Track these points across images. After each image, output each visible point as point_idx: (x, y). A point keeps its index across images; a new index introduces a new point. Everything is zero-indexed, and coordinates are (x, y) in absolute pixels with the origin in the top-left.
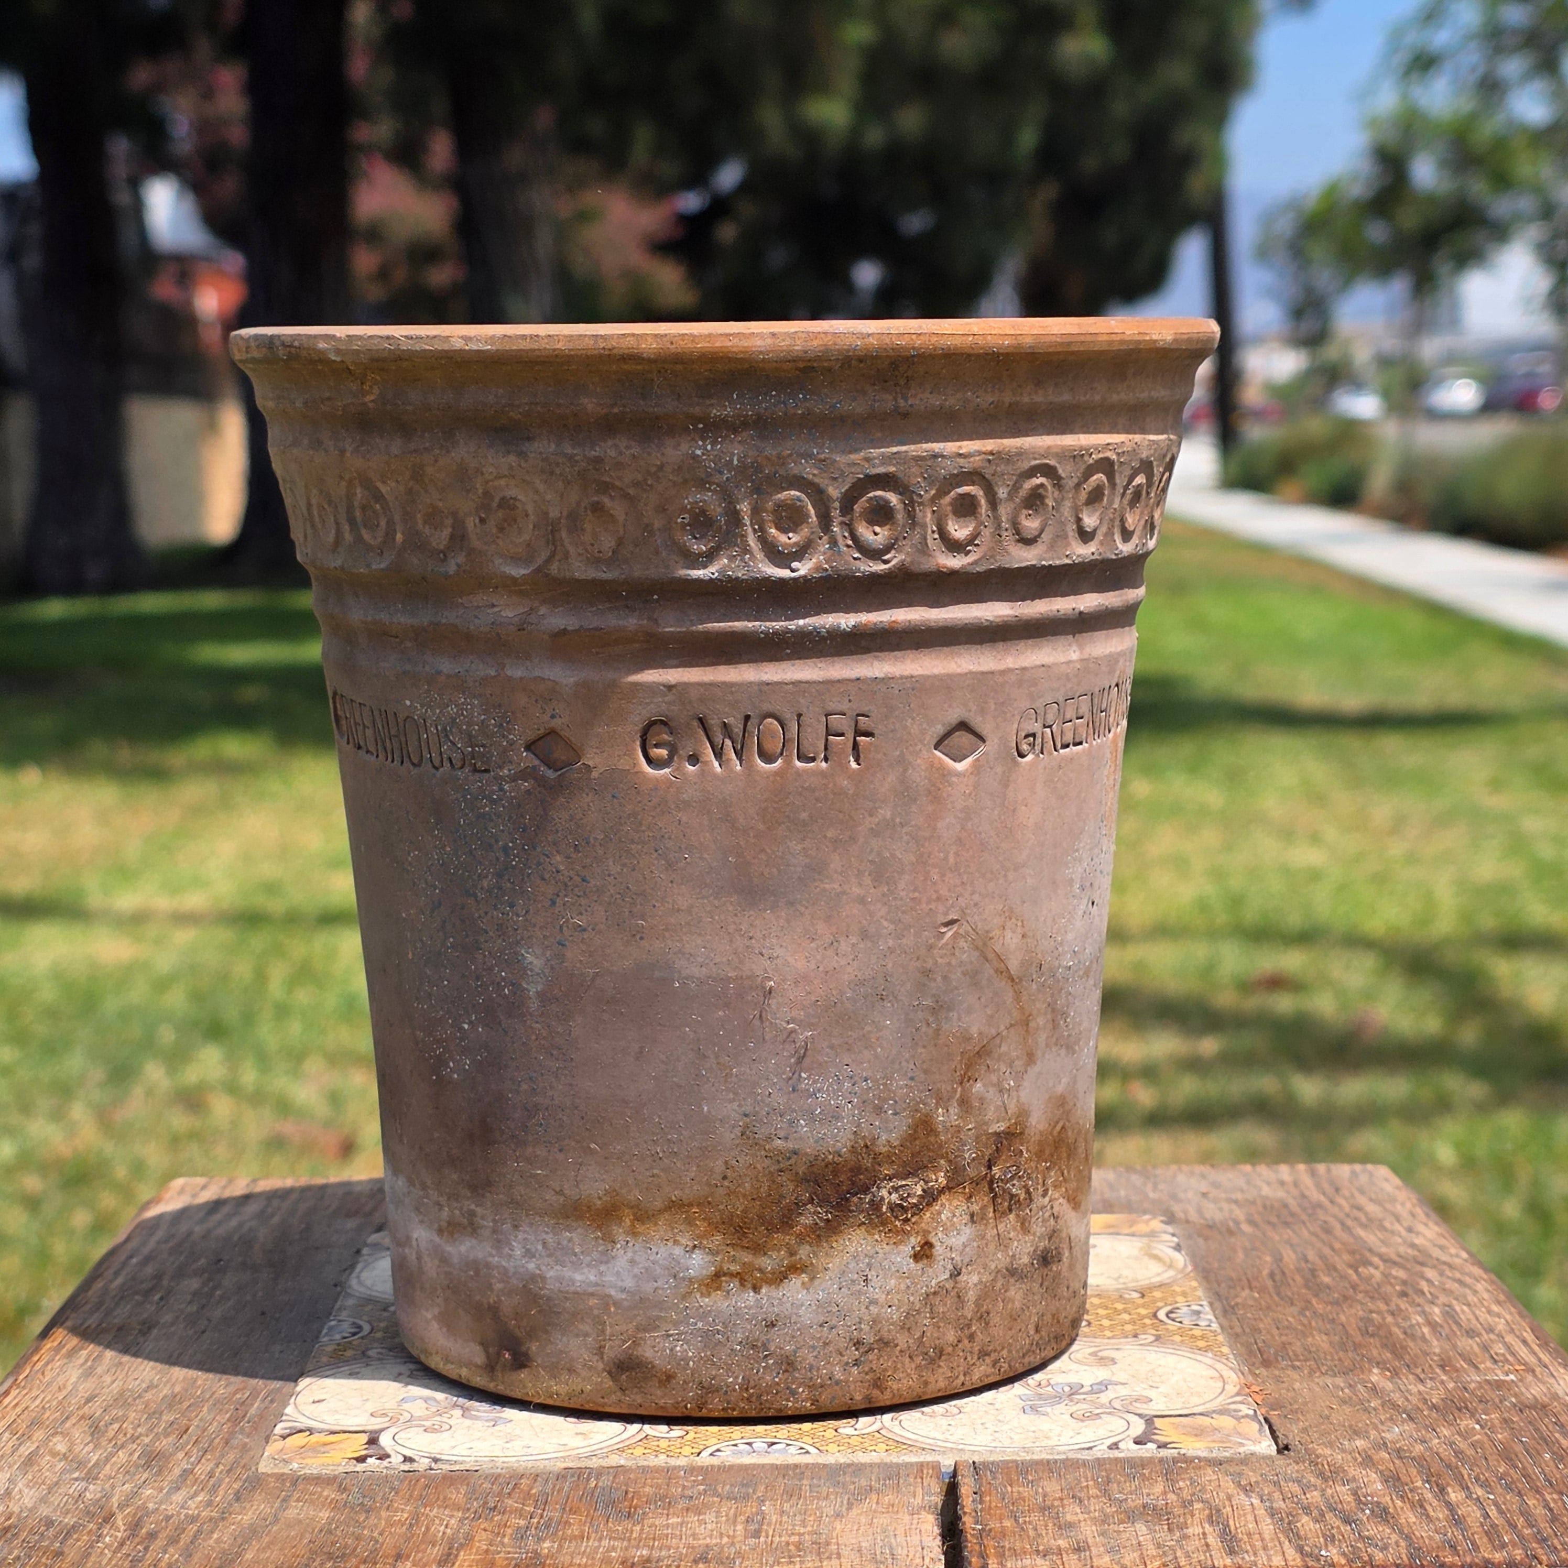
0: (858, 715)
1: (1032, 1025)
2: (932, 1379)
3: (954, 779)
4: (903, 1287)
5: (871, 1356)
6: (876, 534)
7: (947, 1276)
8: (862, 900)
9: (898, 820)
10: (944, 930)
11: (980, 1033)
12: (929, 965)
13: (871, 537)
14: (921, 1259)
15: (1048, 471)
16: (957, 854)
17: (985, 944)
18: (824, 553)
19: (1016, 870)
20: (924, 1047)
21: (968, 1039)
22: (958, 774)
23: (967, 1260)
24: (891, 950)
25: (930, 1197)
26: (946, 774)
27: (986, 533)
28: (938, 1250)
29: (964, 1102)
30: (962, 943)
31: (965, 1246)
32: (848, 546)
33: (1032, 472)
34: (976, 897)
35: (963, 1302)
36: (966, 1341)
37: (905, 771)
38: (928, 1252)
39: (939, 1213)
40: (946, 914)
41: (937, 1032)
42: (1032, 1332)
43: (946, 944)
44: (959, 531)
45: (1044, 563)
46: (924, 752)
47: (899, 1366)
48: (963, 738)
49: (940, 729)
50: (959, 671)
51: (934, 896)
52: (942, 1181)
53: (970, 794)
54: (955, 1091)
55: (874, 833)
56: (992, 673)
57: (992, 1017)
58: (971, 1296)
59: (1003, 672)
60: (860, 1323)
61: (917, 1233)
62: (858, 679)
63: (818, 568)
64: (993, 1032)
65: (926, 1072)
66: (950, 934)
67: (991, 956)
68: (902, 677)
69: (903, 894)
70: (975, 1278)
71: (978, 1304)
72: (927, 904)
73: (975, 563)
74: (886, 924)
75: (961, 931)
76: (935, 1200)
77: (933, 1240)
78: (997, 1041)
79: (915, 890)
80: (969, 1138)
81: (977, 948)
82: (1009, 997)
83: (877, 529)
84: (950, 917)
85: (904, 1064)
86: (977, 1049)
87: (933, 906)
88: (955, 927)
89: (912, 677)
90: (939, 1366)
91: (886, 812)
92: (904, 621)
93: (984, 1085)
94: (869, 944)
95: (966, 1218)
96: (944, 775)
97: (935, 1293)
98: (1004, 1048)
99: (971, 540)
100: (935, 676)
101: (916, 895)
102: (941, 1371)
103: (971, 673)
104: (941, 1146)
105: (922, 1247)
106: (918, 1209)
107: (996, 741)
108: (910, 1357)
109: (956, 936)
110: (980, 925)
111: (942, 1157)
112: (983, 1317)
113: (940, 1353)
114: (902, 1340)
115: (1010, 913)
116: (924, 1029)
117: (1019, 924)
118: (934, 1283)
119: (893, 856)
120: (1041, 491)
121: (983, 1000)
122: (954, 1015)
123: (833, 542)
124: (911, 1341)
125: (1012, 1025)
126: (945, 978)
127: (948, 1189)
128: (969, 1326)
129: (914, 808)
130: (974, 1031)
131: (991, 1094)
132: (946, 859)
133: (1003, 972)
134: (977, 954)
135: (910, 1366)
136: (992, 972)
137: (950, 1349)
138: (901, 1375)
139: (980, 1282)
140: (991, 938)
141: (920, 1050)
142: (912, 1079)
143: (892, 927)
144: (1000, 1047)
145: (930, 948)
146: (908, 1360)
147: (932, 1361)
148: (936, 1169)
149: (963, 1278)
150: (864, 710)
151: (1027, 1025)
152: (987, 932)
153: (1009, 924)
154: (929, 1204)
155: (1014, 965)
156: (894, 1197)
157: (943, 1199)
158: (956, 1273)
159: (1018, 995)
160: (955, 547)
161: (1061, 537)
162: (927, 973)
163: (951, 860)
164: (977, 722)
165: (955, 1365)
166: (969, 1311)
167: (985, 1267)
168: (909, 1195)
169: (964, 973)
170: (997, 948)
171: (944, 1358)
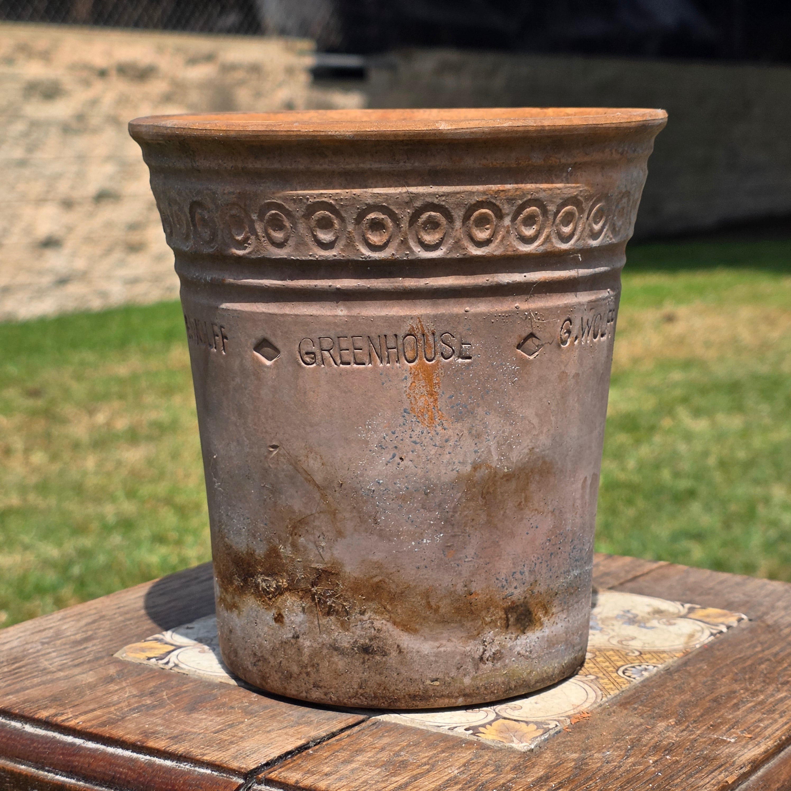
0: (221, 327)
1: (339, 516)
2: (288, 687)
3: (266, 369)
4: (270, 633)
5: (260, 663)
7: (292, 636)
8: (236, 424)
10: (271, 449)
11: (300, 511)
12: (266, 466)
14: (278, 621)
16: (273, 410)
17: (296, 463)
19: (311, 426)
20: (270, 510)
21: (294, 512)
22: (267, 367)
23: (303, 631)
24: (249, 454)
25: (280, 591)
28: (286, 620)
29: (295, 546)
30: (282, 459)
31: (301, 623)
32: (198, 237)
34: (285, 436)
35: (301, 653)
36: (304, 675)
37: (242, 360)
38: (281, 619)
39: (286, 601)
40: (271, 441)
41: (275, 503)
43: (273, 457)
45: (292, 257)
46: (249, 352)
47: (271, 673)
48: (269, 348)
49: (255, 341)
50: (258, 311)
51: (264, 430)
52: (286, 584)
53: (275, 379)
54: (288, 538)
56: (276, 315)
57: (306, 504)
58: (306, 652)
59: (283, 315)
60: (255, 644)
61: (277, 608)
64: (308, 512)
65: (272, 523)
66: (275, 452)
67: (301, 470)
68: (233, 310)
69: (251, 425)
70: (308, 643)
71: (311, 657)
72: (261, 433)
73: (250, 253)
74: (245, 439)
75: (281, 452)
76: (281, 594)
77: (284, 614)
78: (312, 518)
79: (255, 424)
80: (299, 565)
81: (291, 464)
82: (317, 496)
83: (206, 230)
84: (274, 443)
85: (260, 515)
86: (299, 519)
87: (265, 435)
88: (276, 449)
89: (236, 310)
90: (291, 682)
93: (306, 541)
94: (241, 447)
95: (301, 609)
96: (260, 366)
97: (286, 643)
98: (317, 523)
99: (246, 240)
100: (246, 312)
101: (256, 427)
102: (291, 685)
103: (264, 313)
104: (285, 566)
105: (279, 616)
106: (275, 595)
107: (285, 352)
108: (276, 671)
109: (278, 454)
110: (291, 452)
111: (285, 571)
112: (315, 666)
113: (291, 676)
114: (272, 661)
115: (309, 449)
116: (268, 500)
117: (318, 457)
118: (285, 637)
119: (243, 404)
121: (300, 493)
122: (283, 497)
124: (275, 663)
125: (321, 512)
126: (275, 475)
127: (287, 589)
128: (306, 667)
129: (249, 381)
130: (296, 508)
131: (311, 546)
132: (267, 411)
133: (311, 481)
134: (291, 467)
135: (276, 676)
136: (303, 479)
137: (294, 676)
138: (273, 679)
139: (312, 646)
140: (300, 461)
141: (268, 511)
142: (266, 524)
143: (249, 441)
144: (314, 521)
145: (265, 457)
146: (274, 672)
147: (286, 678)
148: (284, 577)
149: (301, 640)
150: (222, 324)
151: (335, 515)
152: (297, 457)
153: (311, 455)
155: (318, 478)
156: (264, 584)
157: (286, 594)
158: (296, 637)
159: (324, 496)
161: (301, 244)
162: (266, 470)
163: (270, 413)
164: (273, 340)
165: (299, 685)
166: (305, 659)
167: (315, 640)
168: (270, 586)
169: (286, 476)
170: (305, 466)
171: (293, 679)
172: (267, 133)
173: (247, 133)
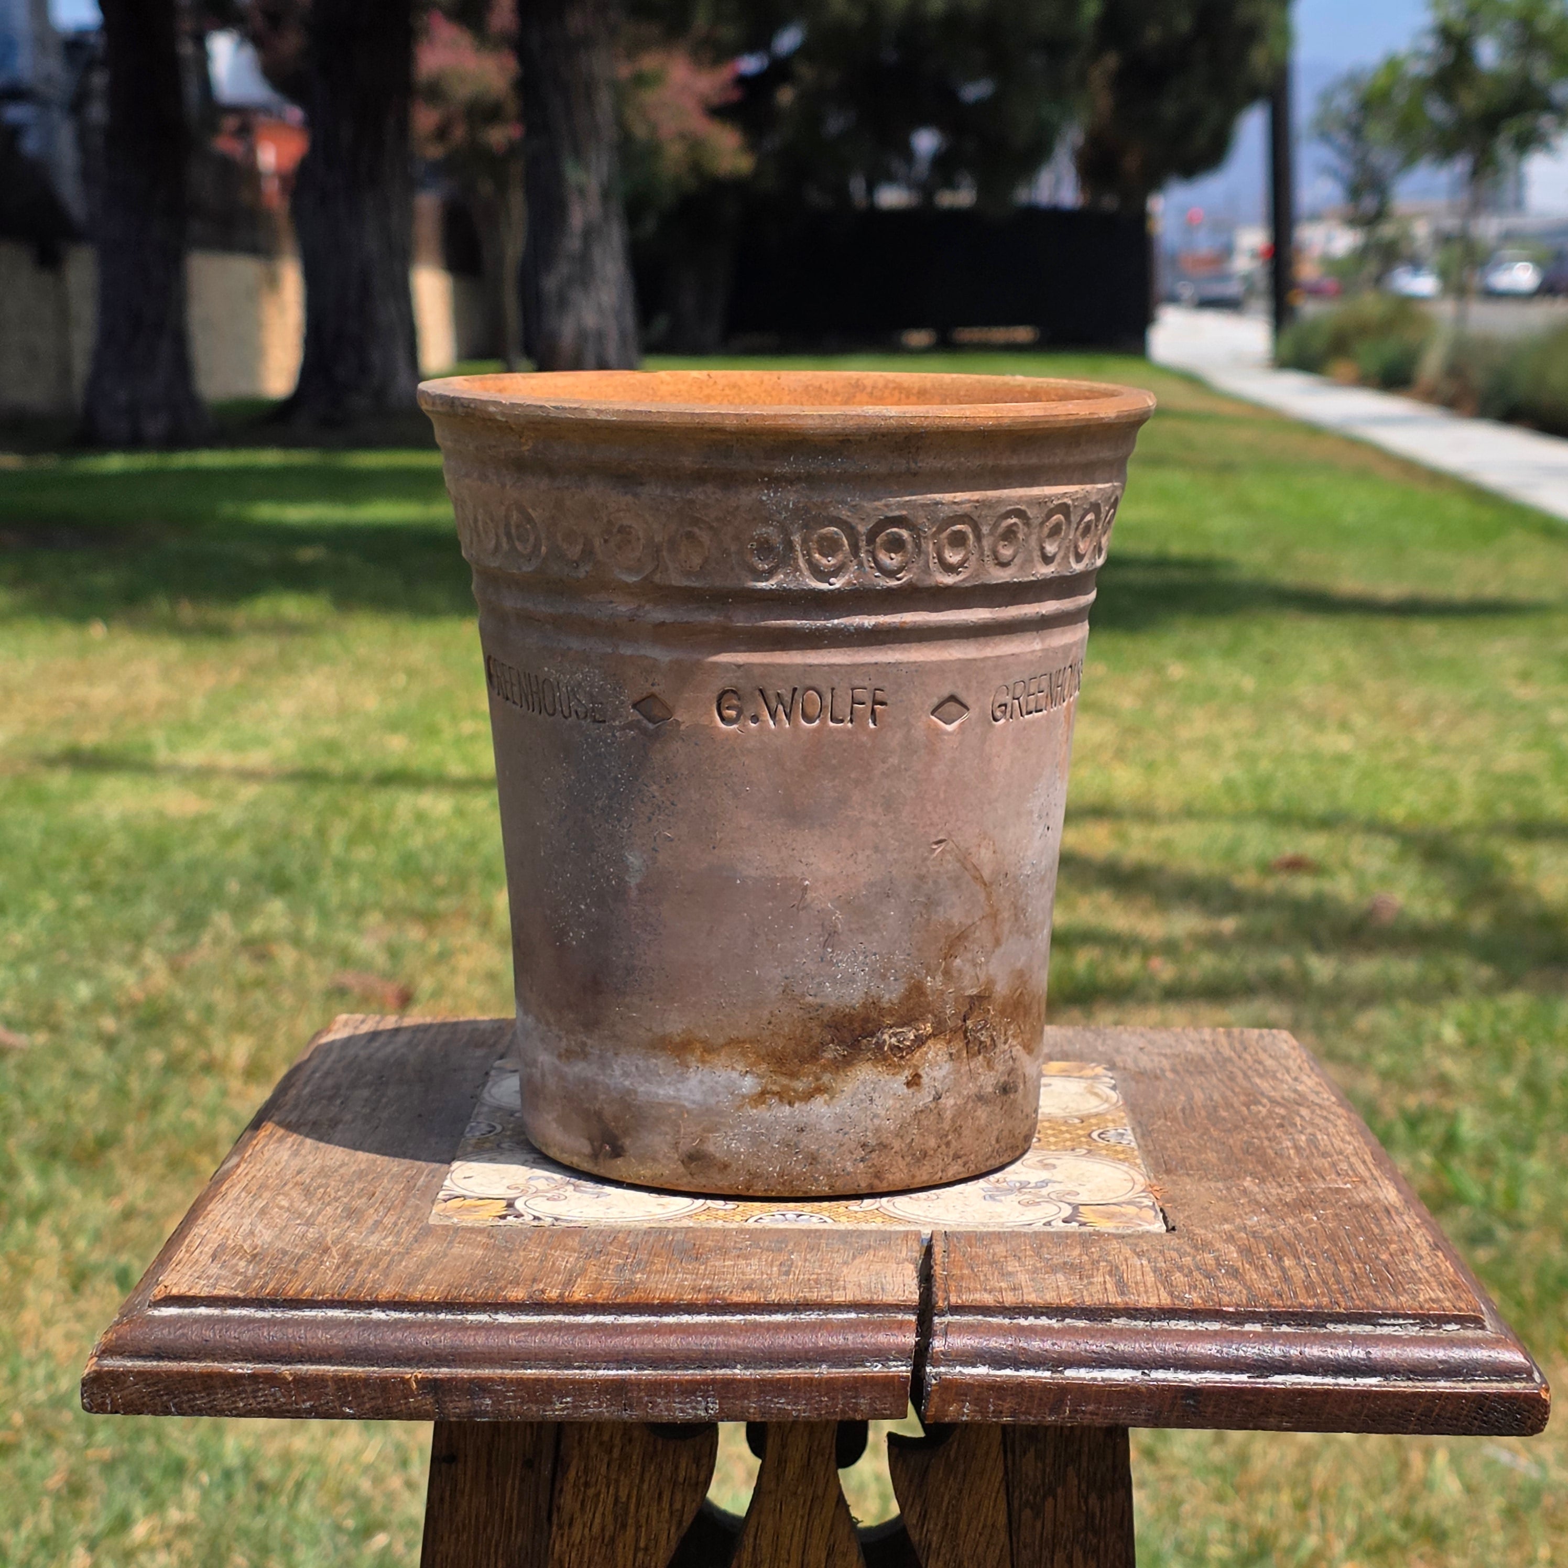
0: (876, 689)
1: (1000, 917)
2: (918, 1173)
3: (946, 737)
4: (898, 1106)
5: (874, 1155)
6: (892, 559)
7: (931, 1099)
8: (875, 824)
9: (903, 767)
10: (935, 847)
11: (960, 923)
12: (924, 870)
13: (888, 561)
14: (912, 1086)
15: (1020, 514)
16: (945, 791)
17: (965, 858)
18: (853, 573)
19: (990, 803)
20: (919, 932)
21: (951, 927)
22: (948, 733)
23: (946, 1088)
24: (896, 861)
25: (920, 1041)
26: (939, 733)
27: (973, 558)
28: (925, 1080)
29: (947, 973)
30: (948, 857)
31: (945, 1077)
32: (871, 567)
33: (1008, 515)
34: (959, 824)
35: (942, 1119)
36: (944, 1147)
37: (909, 731)
38: (917, 1081)
39: (926, 1053)
40: (936, 836)
41: (928, 920)
42: (994, 1142)
43: (937, 857)
44: (953, 557)
45: (1015, 580)
46: (924, 717)
47: (894, 1163)
48: (952, 707)
49: (935, 701)
50: (951, 658)
51: (928, 823)
52: (929, 1029)
53: (957, 748)
54: (941, 964)
55: (885, 775)
56: (975, 660)
57: (969, 911)
58: (948, 1114)
59: (984, 660)
60: (866, 1131)
61: (910, 1067)
62: (876, 663)
63: (849, 583)
64: (970, 922)
65: (919, 950)
66: (939, 850)
67: (969, 866)
68: (908, 663)
69: (905, 820)
70: (951, 1102)
71: (953, 1120)
72: (923, 827)
73: (964, 580)
74: (892, 842)
75: (948, 848)
76: (923, 1043)
77: (921, 1072)
78: (973, 928)
79: (915, 817)
80: (950, 998)
81: (959, 861)
82: (982, 897)
83: (893, 555)
84: (940, 838)
85: (903, 944)
86: (958, 934)
87: (927, 829)
88: (943, 845)
89: (915, 662)
90: (924, 1165)
91: (894, 760)
92: (912, 622)
93: (963, 961)
94: (879, 855)
95: (946, 1057)
96: (937, 734)
97: (922, 1111)
98: (978, 934)
99: (962, 564)
100: (932, 662)
101: (915, 821)
102: (924, 1168)
103: (959, 660)
104: (929, 1004)
105: (913, 1077)
106: (911, 1050)
107: (977, 709)
108: (903, 1157)
109: (944, 851)
110: (961, 844)
111: (930, 1012)
112: (957, 1130)
113: (925, 1155)
114: (897, 1144)
115: (984, 835)
116: (918, 919)
117: (991, 843)
118: (921, 1104)
119: (899, 792)
120: (1014, 528)
121: (963, 898)
122: (941, 909)
123: (861, 565)
124: (903, 1145)
125: (983, 917)
126: (935, 882)
127: (933, 1035)
128: (946, 1136)
129: (915, 757)
130: (956, 921)
131: (968, 968)
132: (937, 795)
133: (979, 879)
134: (958, 865)
135: (902, 1164)
136: (970, 877)
137: (932, 1152)
138: (896, 1170)
139: (956, 1104)
140: (970, 854)
141: (916, 934)
142: (909, 955)
143: (897, 844)
144: (974, 932)
145: (925, 859)
146: (900, 1159)
147: (918, 1160)
148: (925, 1021)
149: (942, 1100)
150: (880, 686)
151: (996, 917)
152: (967, 849)
153: (983, 843)
154: (919, 1047)
155: (986, 874)
156: (893, 1040)
157: (930, 1042)
158: (938, 1097)
159: (989, 896)
160: (950, 569)
161: (1029, 561)
162: (922, 878)
163: (942, 796)
164: (963, 696)
165: (935, 1164)
166: (946, 1125)
167: (959, 1093)
168: (904, 1039)
169: (949, 878)
170: (974, 860)
171: (927, 1158)
172: (1047, 419)
173: (1026, 419)
